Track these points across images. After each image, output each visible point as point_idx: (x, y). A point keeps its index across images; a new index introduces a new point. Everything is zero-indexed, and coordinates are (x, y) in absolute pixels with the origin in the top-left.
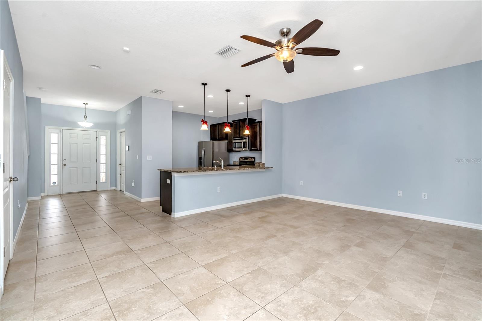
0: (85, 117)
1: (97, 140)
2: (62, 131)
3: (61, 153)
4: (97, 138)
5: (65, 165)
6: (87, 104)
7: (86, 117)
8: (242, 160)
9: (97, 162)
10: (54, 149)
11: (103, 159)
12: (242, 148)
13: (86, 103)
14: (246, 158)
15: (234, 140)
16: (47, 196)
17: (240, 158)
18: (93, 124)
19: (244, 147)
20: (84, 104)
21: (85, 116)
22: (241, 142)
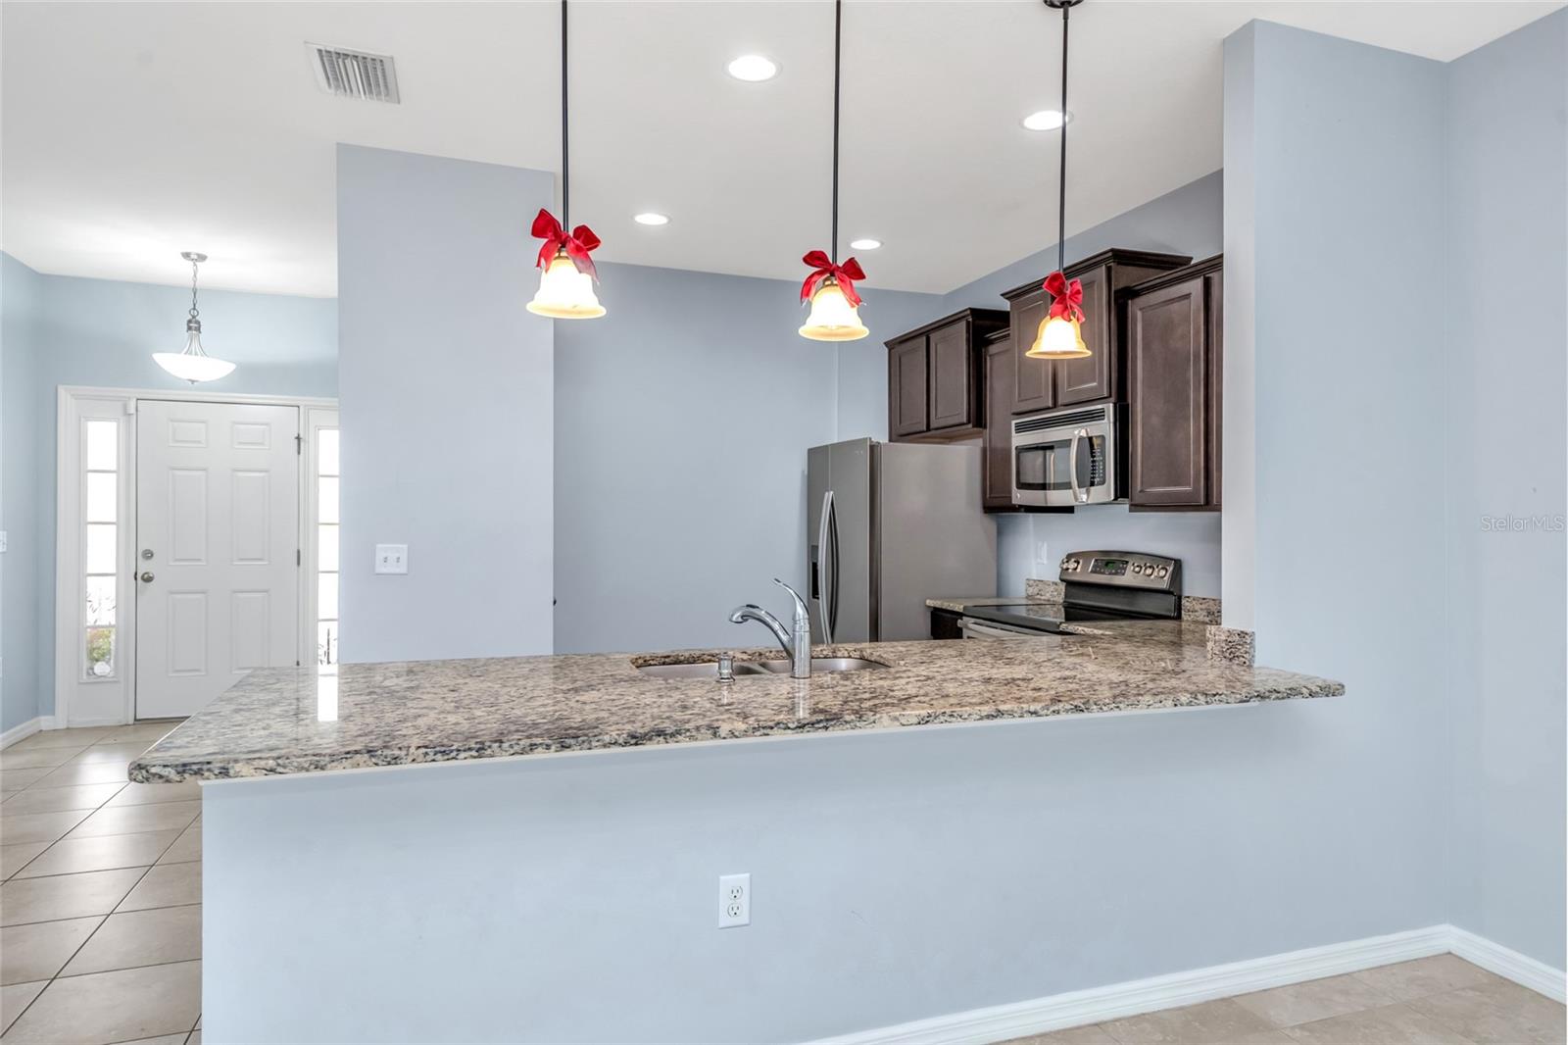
0: (190, 328)
1: (299, 453)
2: (133, 411)
3: (132, 520)
4: (298, 438)
5: (148, 579)
6: (202, 258)
7: (198, 329)
8: (1084, 573)
9: (299, 563)
10: (102, 498)
11: (328, 549)
12: (1067, 486)
13: (194, 250)
14: (1112, 560)
15: (1020, 428)
16: (68, 729)
17: (1069, 557)
18: (232, 367)
19: (1089, 481)
20: (187, 255)
21: (190, 321)
22: (1067, 443)
